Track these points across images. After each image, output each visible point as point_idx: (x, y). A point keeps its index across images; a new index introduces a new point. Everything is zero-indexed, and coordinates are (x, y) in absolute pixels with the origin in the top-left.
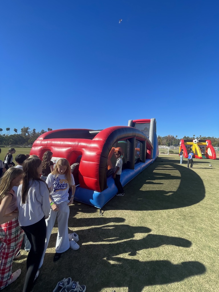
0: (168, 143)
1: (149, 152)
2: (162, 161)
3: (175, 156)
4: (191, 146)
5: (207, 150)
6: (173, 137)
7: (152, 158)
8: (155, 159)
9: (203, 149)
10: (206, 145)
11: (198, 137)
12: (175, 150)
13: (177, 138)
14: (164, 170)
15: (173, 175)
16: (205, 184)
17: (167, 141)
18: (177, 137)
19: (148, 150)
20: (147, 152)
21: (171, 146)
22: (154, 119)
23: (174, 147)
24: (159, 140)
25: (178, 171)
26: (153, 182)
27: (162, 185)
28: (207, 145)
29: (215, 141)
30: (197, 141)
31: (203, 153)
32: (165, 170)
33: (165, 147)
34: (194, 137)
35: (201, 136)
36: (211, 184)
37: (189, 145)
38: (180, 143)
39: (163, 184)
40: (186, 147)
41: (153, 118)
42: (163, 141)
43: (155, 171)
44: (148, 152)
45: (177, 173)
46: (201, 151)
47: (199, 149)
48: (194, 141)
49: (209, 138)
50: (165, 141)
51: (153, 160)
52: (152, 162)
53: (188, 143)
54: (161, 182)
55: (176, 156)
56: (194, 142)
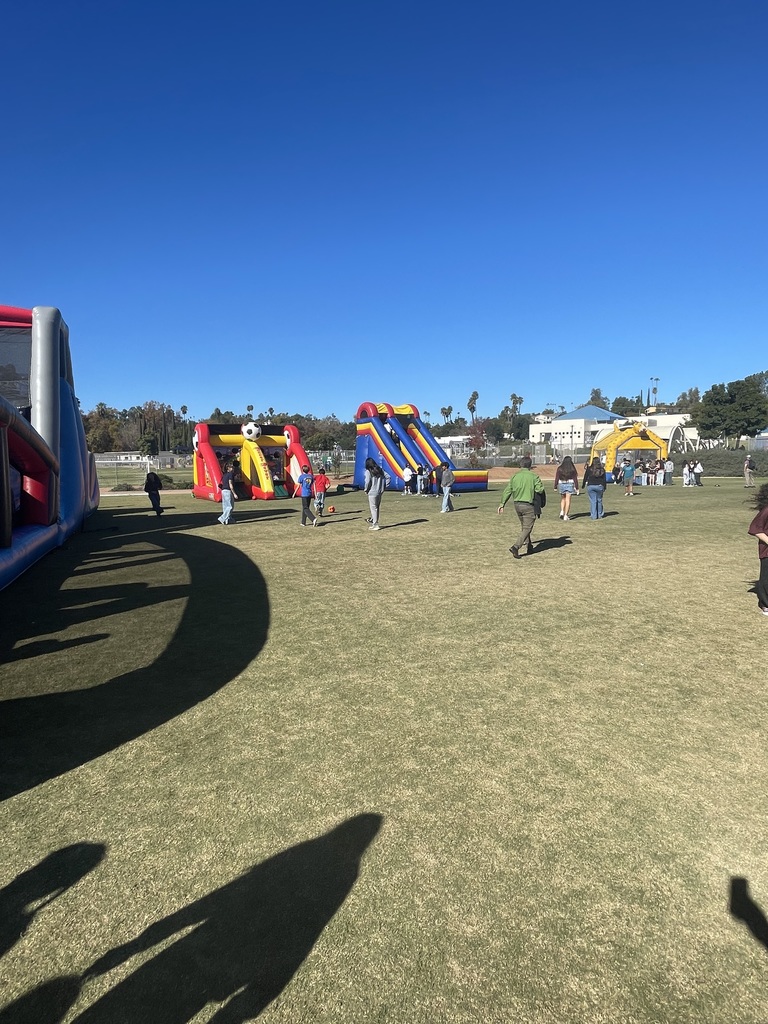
0: (148, 441)
1: (34, 488)
2: (115, 530)
3: (177, 496)
4: (237, 449)
5: (288, 464)
6: (170, 412)
7: (56, 520)
8: (73, 523)
9: (276, 460)
10: (286, 447)
11: (265, 415)
12: (180, 469)
13: (186, 417)
14: (119, 571)
15: (156, 585)
16: (274, 593)
17: (144, 428)
18: (185, 413)
19: (28, 480)
20: (23, 492)
21: (160, 453)
22: (50, 310)
23: (177, 459)
24: (106, 427)
25: (184, 563)
26: (54, 642)
27: (101, 642)
28: (288, 445)
29: (315, 430)
30: (255, 430)
31: (276, 478)
32: (125, 569)
33: (134, 458)
34: (251, 412)
35: (271, 410)
36: (289, 589)
37: (228, 448)
38: (195, 439)
39: (105, 636)
40: (218, 455)
41: (49, 305)
42: (123, 432)
43: (70, 584)
44: (28, 487)
45: (176, 572)
46: (270, 468)
47: (264, 461)
48: (244, 429)
49: (298, 417)
50: (133, 431)
51: (64, 527)
52: (55, 538)
53: (224, 438)
54: (99, 631)
55: (183, 496)
56: (246, 435)
